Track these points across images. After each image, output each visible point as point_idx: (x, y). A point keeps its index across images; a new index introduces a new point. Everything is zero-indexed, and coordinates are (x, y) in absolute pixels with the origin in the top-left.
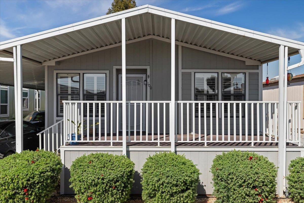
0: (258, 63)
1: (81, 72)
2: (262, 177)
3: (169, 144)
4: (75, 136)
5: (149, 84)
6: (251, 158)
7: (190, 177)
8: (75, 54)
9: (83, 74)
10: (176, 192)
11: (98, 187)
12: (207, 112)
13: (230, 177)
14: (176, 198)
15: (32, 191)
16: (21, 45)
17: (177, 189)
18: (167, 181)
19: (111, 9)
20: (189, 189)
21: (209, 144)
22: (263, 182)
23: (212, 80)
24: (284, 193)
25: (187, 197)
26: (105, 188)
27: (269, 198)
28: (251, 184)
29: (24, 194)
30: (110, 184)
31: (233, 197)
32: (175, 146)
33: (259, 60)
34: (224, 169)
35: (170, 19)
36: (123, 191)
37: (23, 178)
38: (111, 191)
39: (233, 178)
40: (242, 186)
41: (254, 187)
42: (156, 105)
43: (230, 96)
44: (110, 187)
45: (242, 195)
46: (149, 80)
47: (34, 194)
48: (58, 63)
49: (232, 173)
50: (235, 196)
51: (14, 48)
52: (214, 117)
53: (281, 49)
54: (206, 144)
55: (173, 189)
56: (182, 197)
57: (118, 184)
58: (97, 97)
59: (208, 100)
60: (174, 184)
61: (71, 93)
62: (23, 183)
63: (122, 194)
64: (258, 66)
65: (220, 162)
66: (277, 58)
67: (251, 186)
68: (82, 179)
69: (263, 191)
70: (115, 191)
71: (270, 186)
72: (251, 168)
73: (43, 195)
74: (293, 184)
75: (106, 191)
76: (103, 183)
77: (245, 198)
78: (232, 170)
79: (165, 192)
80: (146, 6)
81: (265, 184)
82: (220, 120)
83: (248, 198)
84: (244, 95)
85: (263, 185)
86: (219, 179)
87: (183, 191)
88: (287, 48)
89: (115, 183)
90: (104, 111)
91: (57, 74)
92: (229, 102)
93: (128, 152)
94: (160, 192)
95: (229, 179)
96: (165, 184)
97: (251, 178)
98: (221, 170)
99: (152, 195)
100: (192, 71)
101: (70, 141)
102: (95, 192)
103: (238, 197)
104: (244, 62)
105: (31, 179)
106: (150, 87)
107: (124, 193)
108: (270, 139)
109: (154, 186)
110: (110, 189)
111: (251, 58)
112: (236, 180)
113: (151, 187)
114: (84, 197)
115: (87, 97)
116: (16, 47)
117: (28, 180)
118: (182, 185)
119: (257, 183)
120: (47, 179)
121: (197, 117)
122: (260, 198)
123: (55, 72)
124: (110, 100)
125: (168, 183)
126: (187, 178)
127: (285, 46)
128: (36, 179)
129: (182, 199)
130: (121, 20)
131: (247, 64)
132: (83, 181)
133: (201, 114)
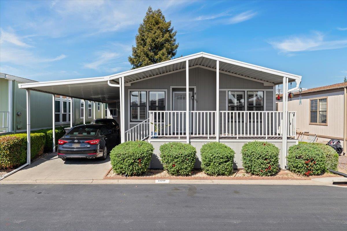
0: (273, 85)
1: (148, 90)
2: (270, 153)
3: (215, 138)
4: (156, 133)
6: (265, 144)
7: (230, 154)
8: (145, 78)
9: (149, 91)
10: (222, 162)
11: (179, 159)
12: (238, 119)
13: (253, 154)
14: (222, 165)
15: (143, 161)
16: (125, 77)
17: (223, 160)
18: (217, 156)
19: (142, 24)
20: (230, 161)
21: (239, 138)
22: (271, 156)
23: (240, 96)
24: (286, 167)
25: (228, 165)
26: (183, 160)
27: (274, 165)
28: (264, 157)
29: (139, 163)
30: (186, 157)
31: (254, 165)
32: (219, 139)
33: (274, 83)
34: (249, 150)
35: (216, 61)
36: (191, 162)
38: (186, 162)
39: (254, 154)
40: (259, 159)
41: (266, 159)
42: (199, 113)
43: (253, 107)
44: (185, 159)
45: (259, 164)
46: (195, 96)
48: (133, 84)
49: (254, 152)
50: (255, 165)
51: (120, 79)
52: (243, 122)
53: (284, 79)
54: (237, 138)
55: (221, 160)
56: (226, 165)
57: (189, 158)
58: (159, 108)
59: (237, 110)
60: (221, 158)
61: (140, 105)
62: (138, 156)
63: (191, 164)
64: (273, 86)
65: (246, 147)
66: (282, 83)
67: (264, 159)
68: (170, 155)
69: (271, 161)
70: (188, 162)
71: (274, 159)
72: (264, 149)
73: (147, 164)
74: (289, 160)
75: (183, 161)
76: (182, 157)
77: (261, 165)
78: (253, 150)
79: (216, 162)
80: (202, 53)
81: (272, 157)
82: (246, 124)
83: (262, 165)
84: (263, 107)
85: (271, 158)
86: (246, 156)
87: (226, 162)
88: (287, 79)
90: (164, 118)
91: (130, 91)
92: (252, 112)
93: (190, 142)
94: (213, 162)
95: (252, 155)
96: (216, 158)
97: (264, 154)
98: (247, 150)
99: (208, 164)
100: (227, 90)
101: (153, 136)
102: (177, 162)
103: (257, 165)
104: (263, 84)
105: (142, 154)
106: (197, 101)
107: (192, 163)
108: (277, 134)
109: (210, 159)
110: (185, 160)
111: (267, 81)
112: (256, 155)
113: (208, 159)
114: (170, 165)
115: (151, 108)
116: (121, 78)
118: (226, 158)
119: (267, 157)
122: (269, 165)
123: (129, 90)
124: (168, 110)
125: (217, 157)
126: (228, 154)
127: (286, 78)
128: (145, 154)
129: (225, 166)
130: (186, 61)
131: (265, 85)
132: (170, 156)
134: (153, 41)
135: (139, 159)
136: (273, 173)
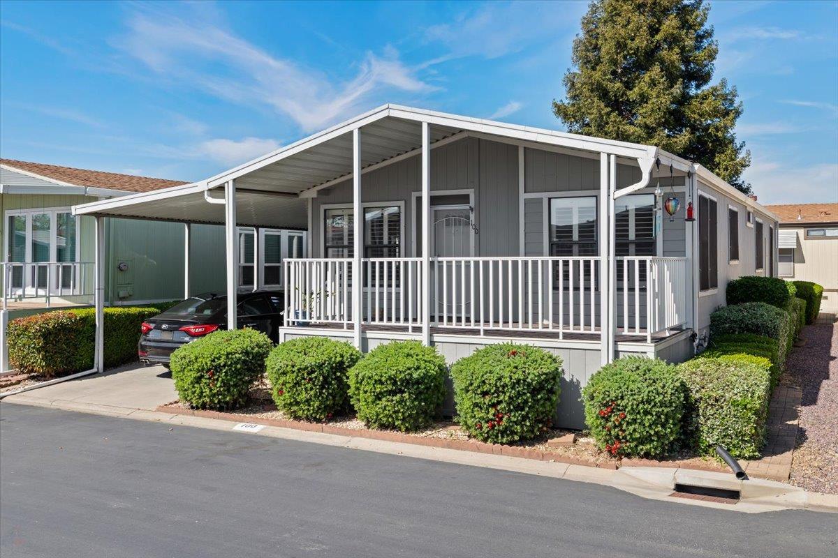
5: (473, 223)
6: (513, 353)
9: (364, 209)
11: (288, 377)
15: (219, 376)
16: (235, 180)
17: (382, 388)
22: (497, 386)
26: (296, 379)
29: (209, 378)
30: (303, 374)
32: (430, 333)
37: (208, 357)
38: (305, 384)
40: (468, 392)
42: (486, 264)
43: (627, 245)
44: (302, 378)
46: (472, 217)
47: (220, 379)
48: (324, 192)
50: (465, 408)
53: (603, 159)
55: (377, 388)
56: (392, 401)
57: (313, 375)
60: (377, 380)
61: (349, 243)
62: (206, 363)
63: (321, 392)
64: (684, 177)
67: (478, 392)
68: (272, 365)
69: (500, 399)
70: (309, 386)
73: (232, 383)
75: (298, 384)
76: (293, 372)
80: (387, 106)
83: (478, 410)
87: (391, 393)
88: (613, 158)
89: (309, 374)
91: (325, 210)
100: (544, 196)
102: (284, 384)
103: (467, 409)
105: (216, 360)
106: (476, 229)
107: (328, 391)
110: (303, 381)
115: (373, 251)
116: (227, 183)
117: (213, 361)
118: (390, 382)
119: (487, 389)
120: (236, 363)
121: (556, 288)
123: (323, 208)
127: (609, 155)
128: (222, 361)
130: (353, 131)
132: (274, 368)
133: (564, 284)
134: (621, 46)
135: (209, 370)
136: (516, 438)
